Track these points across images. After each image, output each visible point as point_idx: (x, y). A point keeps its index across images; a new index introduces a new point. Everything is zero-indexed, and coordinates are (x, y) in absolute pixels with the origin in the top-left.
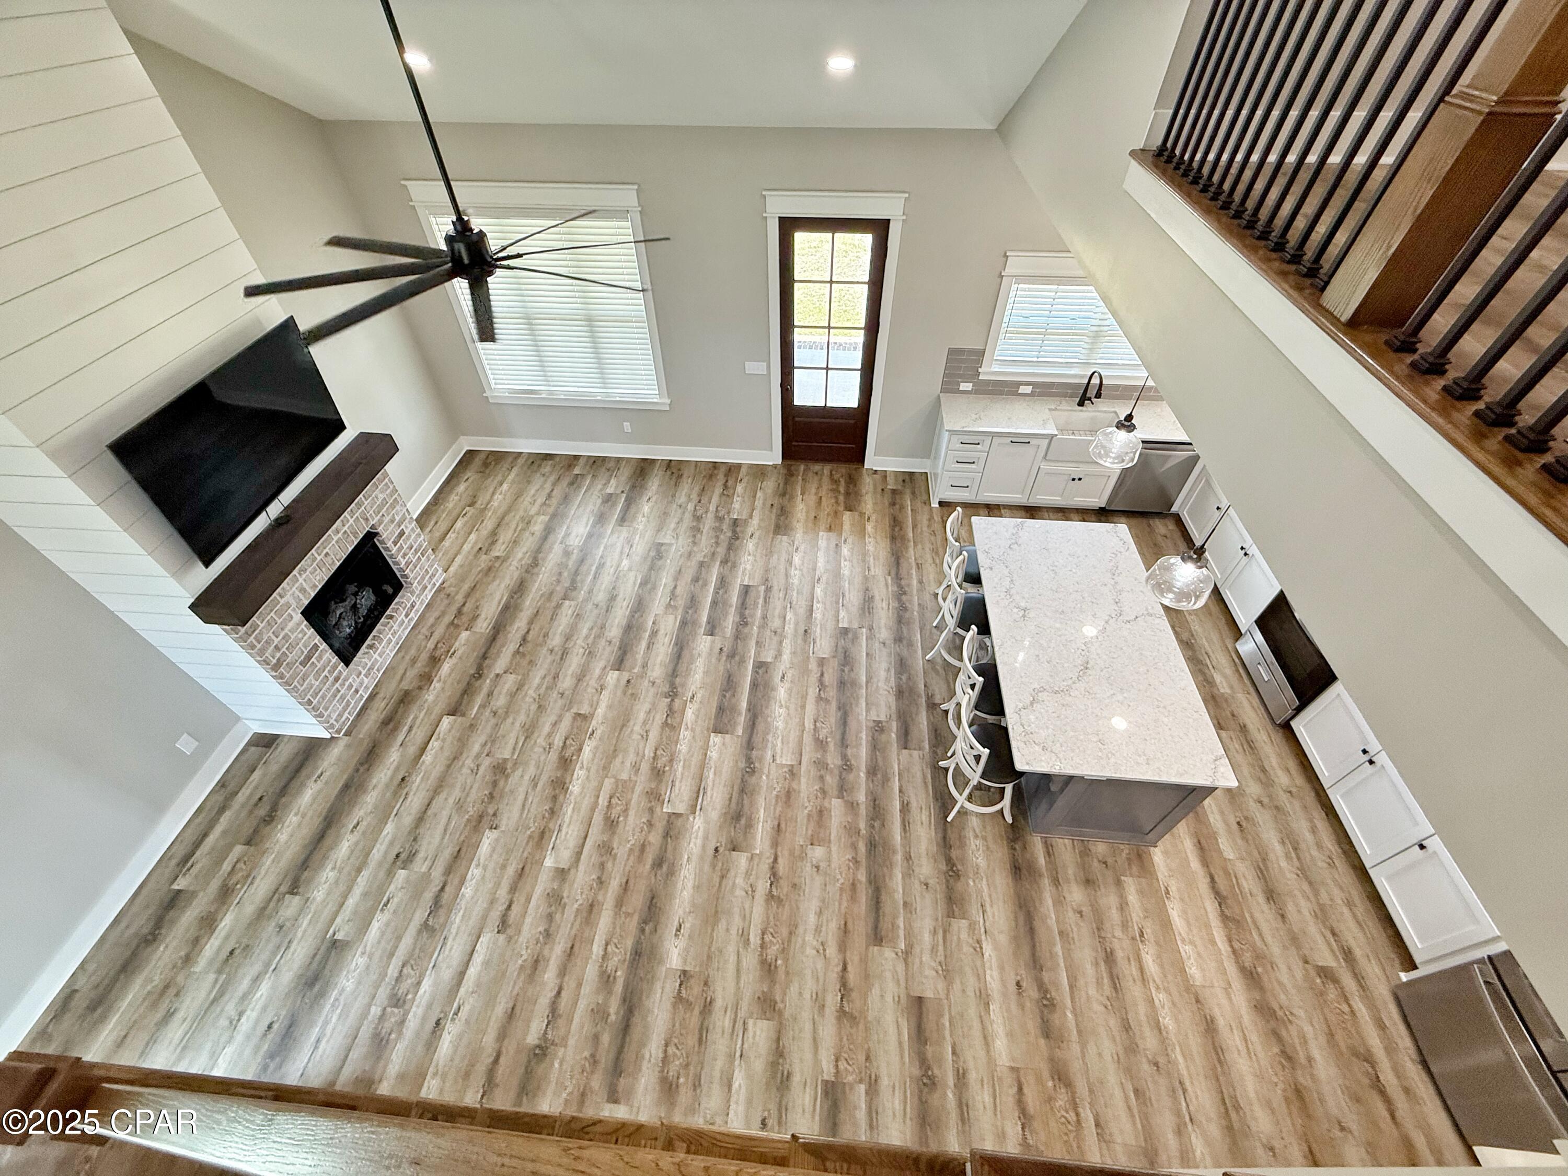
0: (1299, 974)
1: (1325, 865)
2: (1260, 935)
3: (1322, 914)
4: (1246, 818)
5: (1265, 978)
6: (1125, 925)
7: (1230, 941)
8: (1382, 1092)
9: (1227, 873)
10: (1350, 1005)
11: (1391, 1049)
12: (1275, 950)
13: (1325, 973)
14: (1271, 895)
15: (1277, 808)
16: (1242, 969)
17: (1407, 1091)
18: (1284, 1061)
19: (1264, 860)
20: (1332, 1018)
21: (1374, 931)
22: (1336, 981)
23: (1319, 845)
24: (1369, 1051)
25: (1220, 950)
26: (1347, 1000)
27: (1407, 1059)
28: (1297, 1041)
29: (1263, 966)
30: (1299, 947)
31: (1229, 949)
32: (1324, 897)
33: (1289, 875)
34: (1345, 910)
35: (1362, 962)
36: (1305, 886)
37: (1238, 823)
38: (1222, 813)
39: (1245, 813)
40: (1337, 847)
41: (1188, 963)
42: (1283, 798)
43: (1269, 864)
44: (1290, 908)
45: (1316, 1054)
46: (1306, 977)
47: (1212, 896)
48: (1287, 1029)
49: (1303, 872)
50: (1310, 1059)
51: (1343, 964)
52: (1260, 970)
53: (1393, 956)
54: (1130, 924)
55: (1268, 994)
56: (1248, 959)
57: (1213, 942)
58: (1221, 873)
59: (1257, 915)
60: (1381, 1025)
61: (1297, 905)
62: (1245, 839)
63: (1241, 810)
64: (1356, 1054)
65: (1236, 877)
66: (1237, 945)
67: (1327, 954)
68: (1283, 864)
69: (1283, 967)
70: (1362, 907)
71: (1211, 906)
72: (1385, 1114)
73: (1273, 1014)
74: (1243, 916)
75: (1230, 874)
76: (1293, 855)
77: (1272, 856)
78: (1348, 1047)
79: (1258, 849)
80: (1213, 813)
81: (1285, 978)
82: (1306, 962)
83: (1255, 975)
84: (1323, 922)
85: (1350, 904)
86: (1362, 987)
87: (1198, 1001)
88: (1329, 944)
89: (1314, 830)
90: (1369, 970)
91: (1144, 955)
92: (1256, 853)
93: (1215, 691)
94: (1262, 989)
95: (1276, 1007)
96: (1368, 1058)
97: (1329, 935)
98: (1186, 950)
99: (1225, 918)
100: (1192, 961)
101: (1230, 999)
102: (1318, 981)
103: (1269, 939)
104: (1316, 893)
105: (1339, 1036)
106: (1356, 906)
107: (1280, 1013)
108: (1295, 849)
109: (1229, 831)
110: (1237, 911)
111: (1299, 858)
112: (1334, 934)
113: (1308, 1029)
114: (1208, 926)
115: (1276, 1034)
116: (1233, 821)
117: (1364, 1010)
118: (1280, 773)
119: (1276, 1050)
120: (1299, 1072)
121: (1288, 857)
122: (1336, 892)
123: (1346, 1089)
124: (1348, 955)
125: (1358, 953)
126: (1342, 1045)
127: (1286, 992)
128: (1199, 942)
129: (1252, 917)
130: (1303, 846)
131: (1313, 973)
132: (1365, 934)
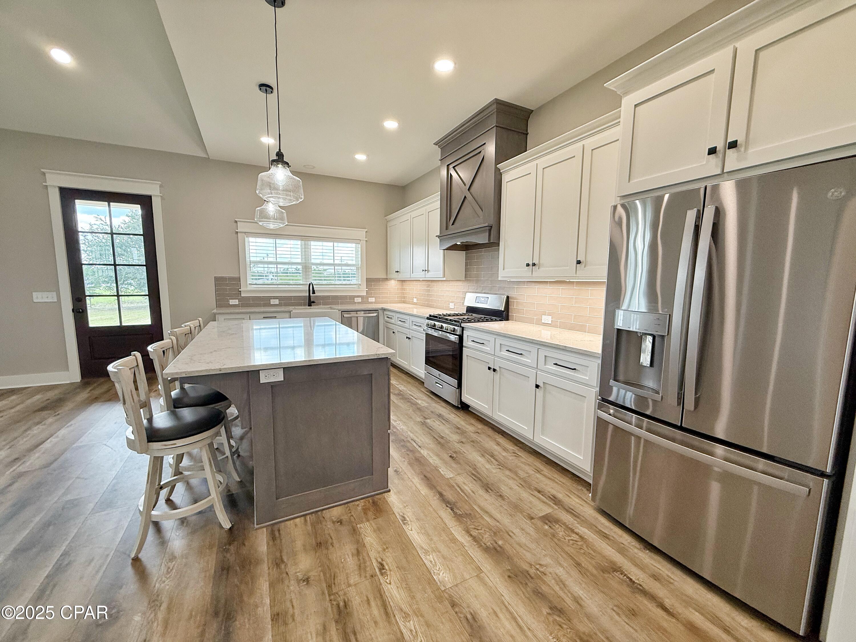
0: (531, 530)
1: (514, 458)
2: (491, 516)
3: (525, 484)
4: (455, 452)
5: (507, 547)
6: (361, 567)
7: (468, 532)
8: (644, 593)
9: (451, 487)
10: (577, 534)
11: (622, 550)
12: (506, 521)
13: (547, 519)
14: (487, 487)
15: (473, 441)
16: (486, 550)
17: (656, 577)
18: (558, 619)
19: (475, 469)
20: (570, 550)
21: (561, 479)
22: (557, 521)
23: (505, 450)
24: (611, 562)
25: (462, 544)
26: (573, 531)
27: (636, 551)
28: (557, 588)
29: (502, 539)
30: (522, 511)
31: (470, 539)
32: (522, 474)
33: (494, 471)
34: (538, 475)
35: (566, 500)
36: (508, 473)
37: (451, 456)
38: (438, 455)
39: (454, 450)
40: (516, 447)
41: (434, 570)
42: (474, 436)
43: (479, 471)
44: (504, 490)
45: (579, 591)
46: (537, 530)
47: (444, 505)
48: (544, 582)
49: (502, 465)
50: (577, 600)
51: (556, 507)
52: (500, 543)
53: (580, 488)
54: (368, 563)
55: (516, 559)
56: (487, 539)
57: (454, 540)
58: (447, 488)
59: (482, 504)
60: (605, 537)
61: (507, 485)
62: (458, 463)
63: (451, 450)
64: (604, 570)
65: (459, 487)
66: (474, 533)
67: (541, 506)
68: (488, 466)
69: (517, 531)
70: (546, 470)
71: (446, 515)
72: (660, 612)
73: (526, 574)
74: (473, 509)
75: (453, 486)
76: (492, 460)
77: (479, 465)
78: (596, 569)
79: (468, 465)
80: (431, 457)
81: (523, 539)
82: (532, 518)
83: (498, 549)
84: (530, 488)
85: (539, 471)
86: (576, 516)
87: (453, 605)
88: (539, 499)
89: (498, 444)
90: (573, 503)
91: (385, 587)
92: (468, 468)
93: (419, 406)
94: (509, 558)
95: (526, 567)
96: (615, 569)
97: (536, 493)
98: (429, 559)
99: (458, 517)
100: (439, 565)
101: (485, 584)
102: (546, 527)
103: (498, 516)
104: (516, 473)
105: (584, 562)
106: (542, 471)
107: (532, 571)
108: (492, 456)
109: (446, 463)
110: (467, 507)
111: (496, 460)
112: (539, 492)
113: (560, 571)
114: (445, 529)
115: (539, 594)
116: (446, 457)
117: (586, 531)
118: (467, 426)
119: (545, 610)
120: (575, 621)
121: (488, 461)
122: (527, 468)
123: (619, 609)
124: (556, 500)
125: (560, 496)
126: (590, 568)
127: (529, 550)
128: (442, 547)
129: (479, 506)
130: (496, 453)
131: (539, 523)
132: (557, 483)
